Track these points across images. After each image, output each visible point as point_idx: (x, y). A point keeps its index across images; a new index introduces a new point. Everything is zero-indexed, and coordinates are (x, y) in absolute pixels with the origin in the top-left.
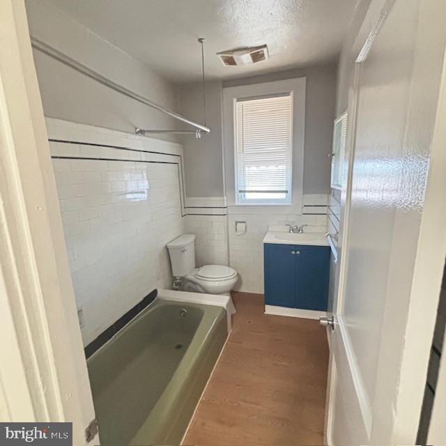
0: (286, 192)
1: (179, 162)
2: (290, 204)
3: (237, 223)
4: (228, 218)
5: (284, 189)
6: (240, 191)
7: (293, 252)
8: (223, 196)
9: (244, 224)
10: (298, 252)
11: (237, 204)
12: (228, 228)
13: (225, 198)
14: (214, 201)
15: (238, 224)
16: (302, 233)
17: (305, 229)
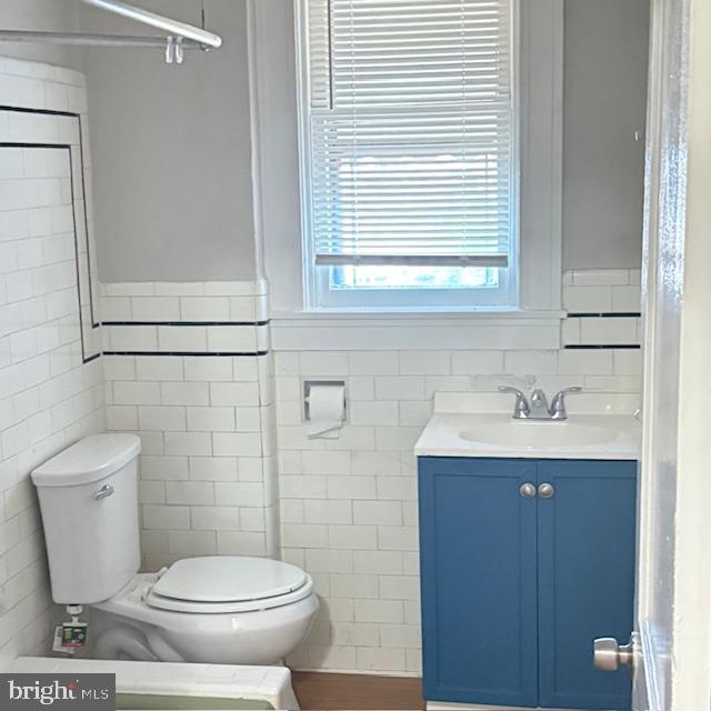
0: (500, 261)
1: (72, 140)
2: (516, 309)
3: (308, 386)
4: (271, 364)
5: (493, 251)
6: (321, 259)
7: (528, 488)
8: (252, 278)
9: (338, 392)
10: (546, 488)
11: (308, 309)
12: (272, 404)
13: (262, 283)
14: (216, 297)
15: (314, 390)
16: (563, 418)
17: (573, 404)
